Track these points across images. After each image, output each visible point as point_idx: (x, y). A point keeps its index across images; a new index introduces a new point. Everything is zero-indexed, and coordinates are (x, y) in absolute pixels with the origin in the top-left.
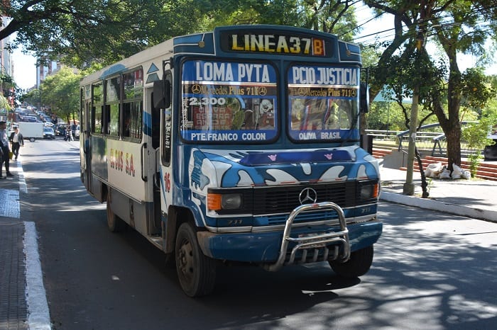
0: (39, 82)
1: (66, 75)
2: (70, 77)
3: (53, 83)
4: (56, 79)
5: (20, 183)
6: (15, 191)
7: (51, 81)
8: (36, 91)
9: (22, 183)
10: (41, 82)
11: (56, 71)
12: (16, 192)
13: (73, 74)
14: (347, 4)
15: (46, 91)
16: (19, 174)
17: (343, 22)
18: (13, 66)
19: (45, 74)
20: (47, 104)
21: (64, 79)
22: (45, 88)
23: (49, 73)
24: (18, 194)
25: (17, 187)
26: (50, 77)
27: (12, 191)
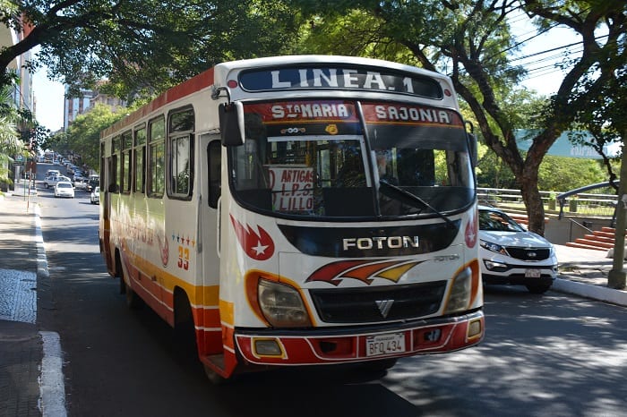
0: (67, 123)
1: (102, 114)
2: (106, 116)
3: (85, 124)
4: (89, 119)
5: (38, 260)
6: (31, 274)
7: (82, 122)
8: (63, 135)
9: (42, 260)
10: (70, 123)
11: (88, 110)
12: (32, 276)
13: (110, 113)
14: (503, 11)
15: (75, 134)
16: (38, 245)
17: (493, 37)
18: (35, 104)
19: (75, 113)
20: (77, 150)
21: (98, 119)
22: (75, 130)
23: (80, 112)
24: (35, 278)
25: (33, 267)
26: (82, 117)
27: (26, 273)
